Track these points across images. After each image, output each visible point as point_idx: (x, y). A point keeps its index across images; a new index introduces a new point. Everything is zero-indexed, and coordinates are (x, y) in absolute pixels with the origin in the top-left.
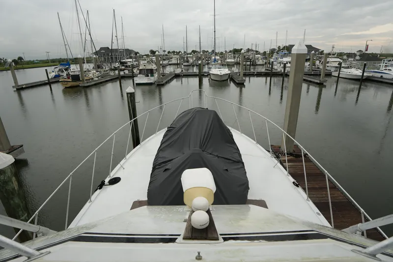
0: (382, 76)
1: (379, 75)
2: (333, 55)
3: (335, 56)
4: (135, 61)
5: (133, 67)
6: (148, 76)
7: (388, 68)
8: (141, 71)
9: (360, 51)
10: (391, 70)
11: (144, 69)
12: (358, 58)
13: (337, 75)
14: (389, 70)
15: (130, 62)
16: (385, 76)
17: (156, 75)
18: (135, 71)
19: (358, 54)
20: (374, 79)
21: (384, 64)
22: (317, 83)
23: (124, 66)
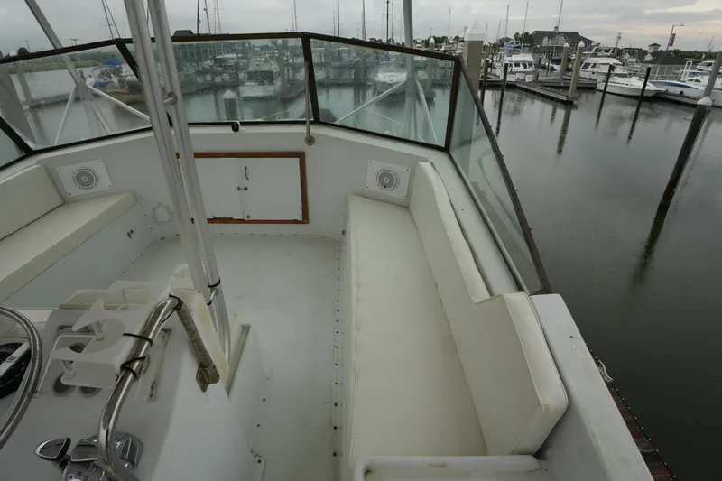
0: (682, 93)
1: (678, 90)
2: (607, 51)
3: (609, 54)
4: (240, 58)
5: (237, 68)
6: (262, 83)
7: (695, 78)
8: (251, 76)
9: (655, 45)
10: (699, 81)
11: (257, 72)
12: (648, 58)
13: (602, 89)
14: (697, 81)
15: (233, 59)
16: (687, 92)
17: (278, 83)
18: (242, 75)
19: (651, 50)
20: (668, 97)
21: (690, 71)
22: (563, 102)
23: (221, 66)
